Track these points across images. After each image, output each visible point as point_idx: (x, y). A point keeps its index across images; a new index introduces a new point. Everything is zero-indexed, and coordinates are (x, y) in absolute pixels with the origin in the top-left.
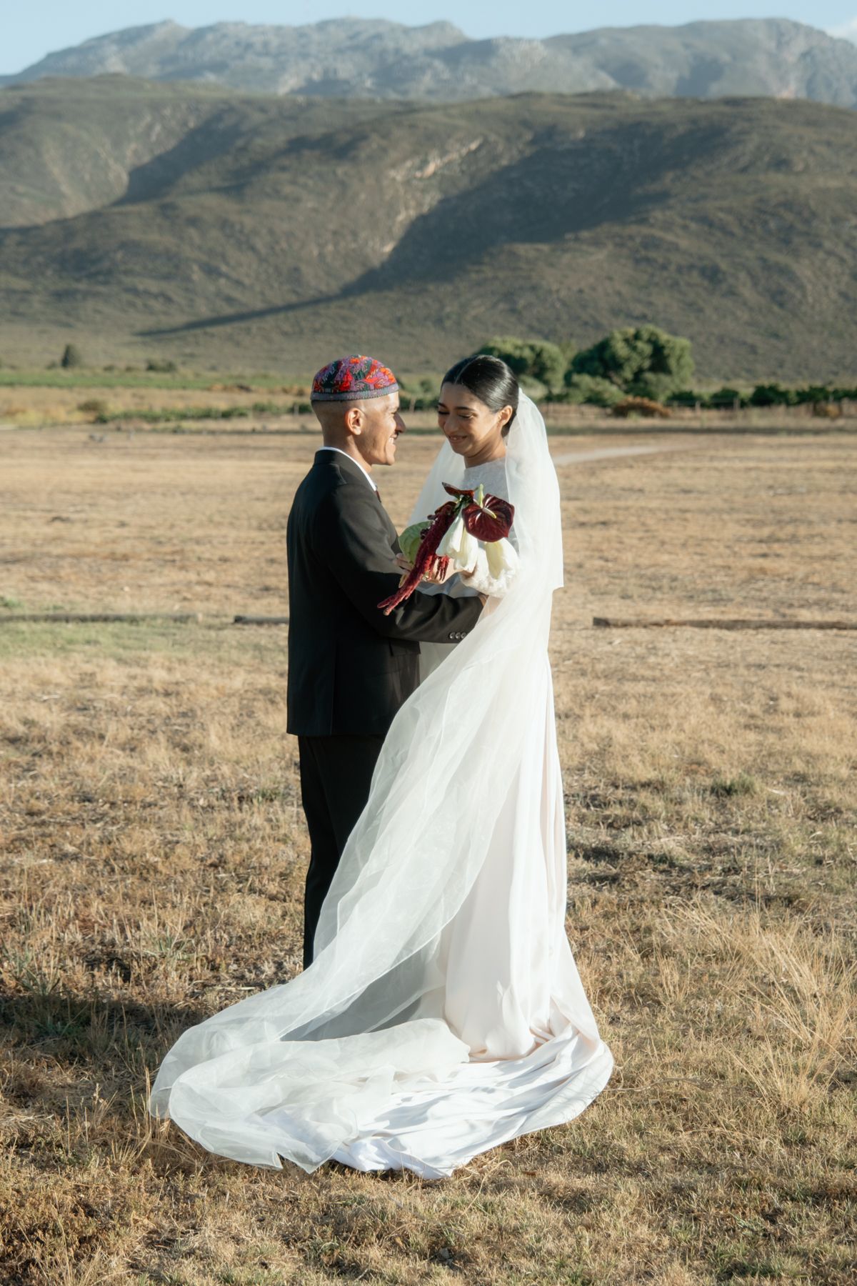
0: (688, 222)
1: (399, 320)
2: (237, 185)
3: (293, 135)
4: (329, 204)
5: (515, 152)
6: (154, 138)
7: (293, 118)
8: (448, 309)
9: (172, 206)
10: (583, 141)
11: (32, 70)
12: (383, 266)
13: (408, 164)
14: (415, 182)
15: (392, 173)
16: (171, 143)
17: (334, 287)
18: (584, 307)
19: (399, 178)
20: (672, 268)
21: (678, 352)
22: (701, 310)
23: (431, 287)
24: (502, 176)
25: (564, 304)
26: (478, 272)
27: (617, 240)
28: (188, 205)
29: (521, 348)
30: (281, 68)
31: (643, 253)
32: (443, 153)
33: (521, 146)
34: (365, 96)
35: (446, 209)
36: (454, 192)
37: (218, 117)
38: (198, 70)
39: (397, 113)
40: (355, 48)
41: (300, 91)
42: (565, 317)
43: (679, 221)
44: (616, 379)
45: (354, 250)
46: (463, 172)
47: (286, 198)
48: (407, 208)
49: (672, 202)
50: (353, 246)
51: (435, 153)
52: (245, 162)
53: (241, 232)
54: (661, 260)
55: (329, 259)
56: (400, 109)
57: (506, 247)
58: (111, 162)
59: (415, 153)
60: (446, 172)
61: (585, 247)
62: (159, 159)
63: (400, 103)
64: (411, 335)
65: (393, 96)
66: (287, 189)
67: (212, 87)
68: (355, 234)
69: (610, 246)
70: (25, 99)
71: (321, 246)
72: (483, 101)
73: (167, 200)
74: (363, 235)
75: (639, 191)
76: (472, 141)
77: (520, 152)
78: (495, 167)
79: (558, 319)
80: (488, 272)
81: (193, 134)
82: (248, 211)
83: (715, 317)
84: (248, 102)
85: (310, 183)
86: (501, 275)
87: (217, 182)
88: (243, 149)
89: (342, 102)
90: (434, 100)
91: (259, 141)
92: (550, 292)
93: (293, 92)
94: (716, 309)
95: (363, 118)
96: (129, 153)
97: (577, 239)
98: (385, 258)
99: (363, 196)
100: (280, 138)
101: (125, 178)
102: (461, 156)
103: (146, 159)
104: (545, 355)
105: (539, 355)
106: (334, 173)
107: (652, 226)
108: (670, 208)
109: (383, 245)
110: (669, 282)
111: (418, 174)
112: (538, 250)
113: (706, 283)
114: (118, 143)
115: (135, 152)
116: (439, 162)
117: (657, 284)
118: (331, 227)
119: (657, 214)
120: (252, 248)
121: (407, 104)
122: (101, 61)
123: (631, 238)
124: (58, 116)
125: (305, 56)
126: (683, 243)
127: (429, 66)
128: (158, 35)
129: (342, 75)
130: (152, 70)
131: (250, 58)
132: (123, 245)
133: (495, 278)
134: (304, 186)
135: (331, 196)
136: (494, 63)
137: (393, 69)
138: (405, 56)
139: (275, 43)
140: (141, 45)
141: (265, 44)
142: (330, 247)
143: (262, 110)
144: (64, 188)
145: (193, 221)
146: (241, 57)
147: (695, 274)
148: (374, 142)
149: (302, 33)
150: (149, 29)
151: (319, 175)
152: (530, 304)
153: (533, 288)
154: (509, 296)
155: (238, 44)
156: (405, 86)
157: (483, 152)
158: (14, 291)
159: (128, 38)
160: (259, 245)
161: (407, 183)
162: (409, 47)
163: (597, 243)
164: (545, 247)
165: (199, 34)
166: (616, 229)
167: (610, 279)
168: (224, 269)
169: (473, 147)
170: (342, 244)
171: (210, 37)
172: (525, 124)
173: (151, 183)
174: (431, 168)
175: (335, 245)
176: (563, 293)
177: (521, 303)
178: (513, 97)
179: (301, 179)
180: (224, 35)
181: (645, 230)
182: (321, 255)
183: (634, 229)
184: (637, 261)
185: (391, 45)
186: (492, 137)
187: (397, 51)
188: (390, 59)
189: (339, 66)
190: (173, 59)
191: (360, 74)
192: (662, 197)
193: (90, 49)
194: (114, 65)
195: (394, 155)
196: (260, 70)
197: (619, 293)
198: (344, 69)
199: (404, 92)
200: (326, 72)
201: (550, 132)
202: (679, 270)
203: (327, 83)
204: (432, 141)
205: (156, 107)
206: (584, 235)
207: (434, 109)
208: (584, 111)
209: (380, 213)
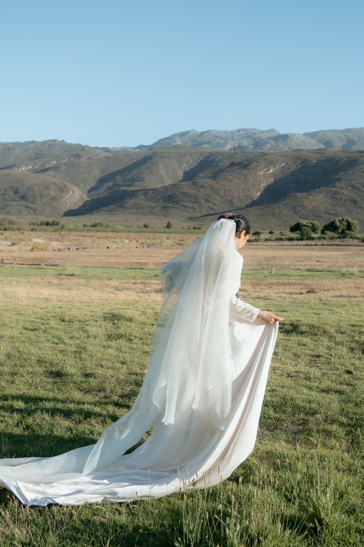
0: (347, 187)
1: (262, 215)
2: (215, 176)
3: (231, 162)
4: (241, 182)
5: (295, 167)
6: (190, 163)
7: (230, 157)
8: (276, 212)
9: (196, 182)
10: (316, 163)
11: (155, 144)
12: (257, 200)
13: (264, 170)
14: (266, 175)
15: (260, 173)
16: (195, 165)
17: (244, 206)
18: (317, 211)
19: (261, 174)
20: (343, 200)
21: (354, 224)
22: (351, 212)
23: (271, 205)
24: (293, 174)
25: (310, 210)
26: (285, 201)
27: (326, 192)
28: (201, 182)
29: (308, 223)
30: (226, 143)
31: (334, 196)
32: (275, 167)
33: (297, 165)
34: (251, 150)
35: (276, 183)
36: (278, 178)
37: (209, 157)
38: (202, 144)
39: (261, 156)
40: (247, 137)
41: (232, 149)
42: (311, 214)
43: (345, 186)
44: (336, 232)
45: (248, 195)
46: (280, 172)
47: (229, 180)
48: (264, 183)
49: (342, 181)
50: (248, 193)
51: (272, 167)
52: (217, 170)
53: (216, 189)
54: (339, 198)
55: (241, 197)
56: (261, 154)
57: (293, 194)
58: (178, 170)
59: (266, 167)
60: (275, 172)
61: (316, 194)
62: (192, 169)
63: (261, 153)
64: (266, 219)
65: (259, 150)
66: (229, 177)
67: (207, 148)
68: (249, 190)
69: (324, 194)
70: (154, 152)
71: (239, 193)
72: (286, 152)
73: (195, 180)
74: (251, 190)
75: (333, 178)
76: (283, 164)
77: (297, 167)
78: (290, 171)
79: (309, 215)
80: (288, 201)
81: (201, 162)
82: (218, 183)
83: (355, 214)
84: (217, 153)
85: (236, 175)
86: (292, 202)
87: (209, 176)
88: (217, 166)
89: (245, 152)
90: (271, 152)
91: (221, 164)
92: (306, 207)
93: (229, 149)
94: (356, 212)
95: (251, 157)
96: (183, 167)
97: (314, 192)
98: (257, 197)
99: (251, 179)
100: (227, 163)
101: (182, 174)
102: (280, 168)
103: (188, 169)
104: (315, 225)
105: (313, 225)
106: (243, 173)
107: (337, 188)
108: (341, 183)
109: (257, 193)
110: (342, 204)
111: (267, 173)
113: (353, 204)
114: (180, 165)
115: (185, 167)
116: (273, 169)
117: (338, 205)
118: (242, 188)
119: (338, 184)
120: (219, 194)
121: (263, 153)
122: (175, 141)
123: (330, 191)
124: (163, 157)
125: (233, 139)
126: (346, 193)
127: (269, 142)
128: (191, 134)
129: (244, 145)
130: (189, 144)
131: (217, 140)
132: (182, 193)
133: (290, 203)
134: (234, 176)
135: (242, 179)
136: (288, 141)
137: (259, 143)
138: (262, 139)
139: (224, 136)
140: (186, 137)
141: (222, 136)
142: (241, 194)
143: (221, 155)
144: (165, 177)
145: (202, 187)
146: (215, 140)
147: (349, 202)
148: (255, 164)
149: (232, 133)
150: (188, 132)
151: (238, 173)
152: (301, 210)
153: (301, 206)
154: (294, 208)
155: (214, 136)
156: (262, 148)
157: (286, 166)
158: (151, 206)
159: (182, 135)
160: (221, 193)
161: (264, 175)
162: (263, 136)
163: (320, 193)
164: (305, 194)
165: (203, 133)
166: (326, 189)
167: (324, 203)
168: (211, 200)
169: (283, 165)
170: (245, 193)
171: (206, 134)
172: (299, 158)
173: (190, 176)
174: (271, 171)
175: (243, 193)
176: (310, 207)
177: (298, 210)
178: (295, 151)
179: (233, 174)
180: (210, 134)
181: (334, 189)
182: (239, 196)
183: (331, 189)
184: (332, 198)
185: (258, 136)
186: (289, 162)
187: (260, 138)
188: (258, 140)
189: (243, 142)
190: (195, 141)
191: (249, 144)
192: (339, 180)
193: (172, 138)
194: (179, 142)
195: (260, 167)
196: (220, 143)
197: (327, 207)
198: (245, 143)
199: (262, 149)
200: (239, 144)
201: (306, 161)
202: (345, 201)
203: (240, 147)
204: (271, 163)
205: (191, 154)
206: (316, 190)
207: (271, 154)
208: (316, 155)
209: (256, 184)
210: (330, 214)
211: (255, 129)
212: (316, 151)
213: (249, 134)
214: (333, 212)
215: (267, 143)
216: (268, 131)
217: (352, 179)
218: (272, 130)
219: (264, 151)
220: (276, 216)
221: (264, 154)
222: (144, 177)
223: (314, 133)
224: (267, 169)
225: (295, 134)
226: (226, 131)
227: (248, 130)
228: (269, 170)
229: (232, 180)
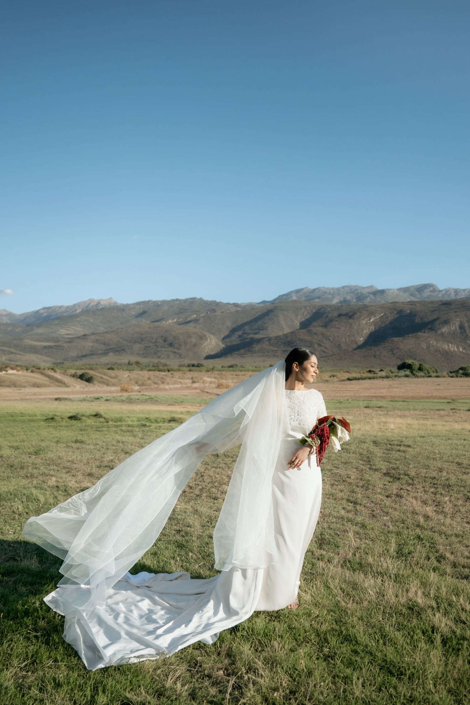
1: (365, 356)
2: (326, 325)
3: (339, 313)
4: (348, 329)
6: (305, 315)
7: (337, 309)
8: (377, 353)
10: (409, 313)
12: (361, 344)
13: (366, 319)
14: (368, 324)
16: (309, 316)
17: (350, 349)
19: (364, 322)
23: (373, 348)
24: (390, 322)
26: (384, 344)
28: (314, 330)
30: (334, 298)
32: (375, 317)
33: (394, 315)
34: (354, 303)
35: (376, 331)
36: (378, 326)
37: (320, 309)
38: (314, 299)
40: (351, 292)
41: (339, 303)
45: (354, 340)
46: (380, 321)
47: (337, 328)
48: (366, 330)
51: (373, 317)
52: (327, 320)
53: (327, 336)
55: (348, 342)
56: (363, 306)
57: (391, 338)
58: (295, 320)
59: (368, 316)
60: (376, 321)
61: (410, 338)
62: (307, 320)
64: (369, 359)
65: (360, 303)
66: (338, 326)
67: (318, 302)
68: (354, 336)
70: (275, 306)
71: (346, 339)
72: (384, 304)
73: (309, 329)
74: (356, 337)
78: (388, 320)
80: (387, 344)
81: (314, 313)
82: (328, 331)
84: (327, 306)
85: (343, 324)
86: (390, 345)
87: (321, 325)
88: (327, 317)
89: (349, 305)
90: (371, 304)
91: (330, 315)
92: (402, 349)
93: (337, 303)
95: (355, 309)
96: (299, 318)
97: (408, 336)
98: (362, 342)
99: (355, 327)
100: (336, 314)
101: (299, 324)
102: (379, 318)
103: (304, 319)
106: (349, 322)
109: (361, 339)
111: (369, 322)
114: (296, 316)
115: (301, 318)
116: (374, 319)
118: (348, 334)
120: (329, 340)
121: (365, 305)
122: (291, 297)
124: (283, 310)
125: (339, 295)
127: (369, 296)
128: (305, 291)
129: (348, 299)
130: (303, 299)
132: (299, 339)
133: (388, 346)
135: (348, 327)
136: (385, 295)
137: (360, 297)
138: (363, 294)
139: (332, 292)
140: (301, 293)
141: (330, 292)
142: (348, 339)
143: (330, 307)
144: (284, 327)
145: (316, 334)
146: (324, 295)
148: (358, 314)
149: (338, 289)
150: (302, 289)
151: (345, 322)
153: (398, 348)
154: (392, 350)
155: (323, 292)
156: (364, 301)
157: (384, 316)
158: (274, 350)
159: (298, 291)
160: (331, 339)
161: (366, 324)
162: (364, 292)
163: (413, 337)
164: (400, 338)
165: (314, 290)
168: (322, 344)
169: (382, 315)
170: (351, 338)
171: (317, 291)
172: (395, 309)
173: (305, 325)
174: (372, 320)
175: (349, 338)
176: (405, 349)
177: (395, 352)
178: (391, 303)
179: (341, 323)
180: (320, 290)
182: (346, 341)
185: (360, 291)
186: (387, 313)
187: (361, 293)
188: (360, 295)
189: (347, 297)
190: (308, 296)
191: (352, 298)
193: (289, 294)
194: (294, 298)
195: (363, 317)
196: (329, 298)
198: (349, 297)
200: (344, 298)
201: (400, 311)
203: (345, 301)
204: (372, 314)
205: (305, 307)
206: (410, 335)
207: (372, 306)
208: (409, 306)
209: (360, 331)
211: (356, 286)
212: (408, 303)
213: (353, 290)
215: (367, 297)
216: (368, 287)
218: (372, 287)
219: (365, 303)
220: (377, 357)
222: (268, 327)
223: (406, 288)
224: (368, 318)
225: (391, 289)
226: (333, 289)
227: (351, 286)
228: (370, 319)
229: (340, 328)
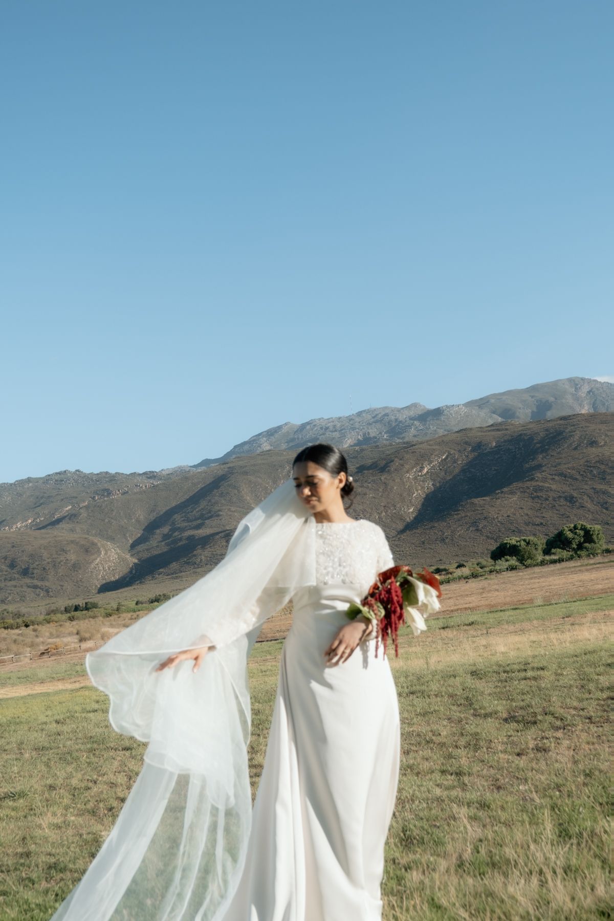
0: (554, 477)
3: (358, 465)
4: (380, 494)
5: (464, 457)
7: (354, 458)
8: (446, 534)
10: (496, 447)
11: (228, 455)
12: (412, 520)
13: (415, 470)
14: (419, 478)
15: (408, 475)
19: (411, 477)
20: (551, 499)
26: (456, 515)
27: (521, 490)
30: (343, 436)
31: (535, 494)
32: (430, 462)
33: (466, 454)
34: (385, 442)
35: (436, 488)
36: (439, 480)
39: (405, 448)
40: (376, 422)
41: (355, 445)
43: (549, 477)
45: (395, 513)
46: (441, 469)
47: (360, 494)
48: (417, 491)
49: (544, 468)
50: (395, 511)
51: (426, 462)
54: (544, 496)
55: (384, 520)
56: (405, 445)
57: (469, 501)
59: (416, 464)
60: (433, 471)
61: (506, 496)
63: (404, 443)
64: (431, 549)
65: (398, 440)
66: (360, 490)
68: (395, 506)
69: (519, 493)
70: (229, 468)
71: (380, 514)
72: (443, 436)
74: (399, 506)
75: (527, 466)
76: (443, 455)
77: (467, 457)
78: (455, 465)
80: (462, 514)
85: (370, 485)
86: (468, 514)
89: (377, 447)
90: (419, 439)
92: (494, 519)
93: (352, 446)
95: (388, 452)
97: (502, 492)
99: (395, 488)
102: (439, 463)
106: (380, 479)
107: (537, 481)
108: (543, 471)
109: (409, 510)
110: (550, 506)
111: (420, 474)
112: (483, 500)
113: (568, 504)
114: (275, 482)
116: (428, 466)
117: (544, 508)
118: (383, 504)
119: (538, 475)
121: (407, 443)
122: (260, 446)
123: (528, 488)
124: (246, 473)
125: (354, 429)
126: (554, 487)
127: (412, 424)
128: (285, 430)
129: (372, 435)
130: (284, 446)
131: (328, 434)
133: (466, 516)
134: (368, 487)
135: (381, 490)
136: (443, 418)
137: (396, 429)
138: (401, 422)
139: (339, 425)
140: (276, 436)
141: (334, 426)
142: (384, 514)
146: (324, 433)
147: (562, 500)
148: (397, 462)
149: (350, 419)
150: (279, 428)
151: (374, 481)
152: (485, 526)
153: (485, 518)
154: (474, 523)
155: (321, 428)
156: (403, 435)
157: (449, 459)
159: (270, 433)
161: (415, 478)
162: (401, 417)
163: (512, 493)
164: (487, 499)
165: (303, 426)
166: (520, 484)
167: (522, 508)
169: (444, 457)
170: (389, 511)
171: (308, 427)
172: (466, 443)
174: (426, 470)
176: (500, 518)
177: (481, 526)
178: (457, 432)
180: (315, 426)
181: (534, 483)
182: (380, 518)
183: (528, 484)
184: (533, 498)
185: (393, 418)
186: (452, 452)
187: (396, 420)
188: (394, 424)
189: (370, 431)
190: (292, 440)
191: (381, 433)
192: (539, 467)
193: (254, 441)
194: (266, 447)
195: (407, 467)
196: (334, 438)
197: (527, 515)
198: (373, 432)
199: (403, 438)
200: (364, 435)
201: (478, 446)
202: (554, 499)
203: (367, 439)
204: (423, 457)
206: (505, 489)
207: (421, 443)
208: (493, 433)
209: (405, 494)
210: (534, 524)
211: (386, 408)
212: (492, 428)
213: (380, 417)
214: (538, 521)
215: (409, 426)
216: (408, 408)
217: (560, 464)
218: (415, 405)
219: (406, 440)
220: (447, 541)
221: (409, 445)
223: (482, 399)
224: (418, 468)
225: (453, 406)
226: (340, 418)
227: (375, 410)
228: (422, 468)
229: (365, 494)
